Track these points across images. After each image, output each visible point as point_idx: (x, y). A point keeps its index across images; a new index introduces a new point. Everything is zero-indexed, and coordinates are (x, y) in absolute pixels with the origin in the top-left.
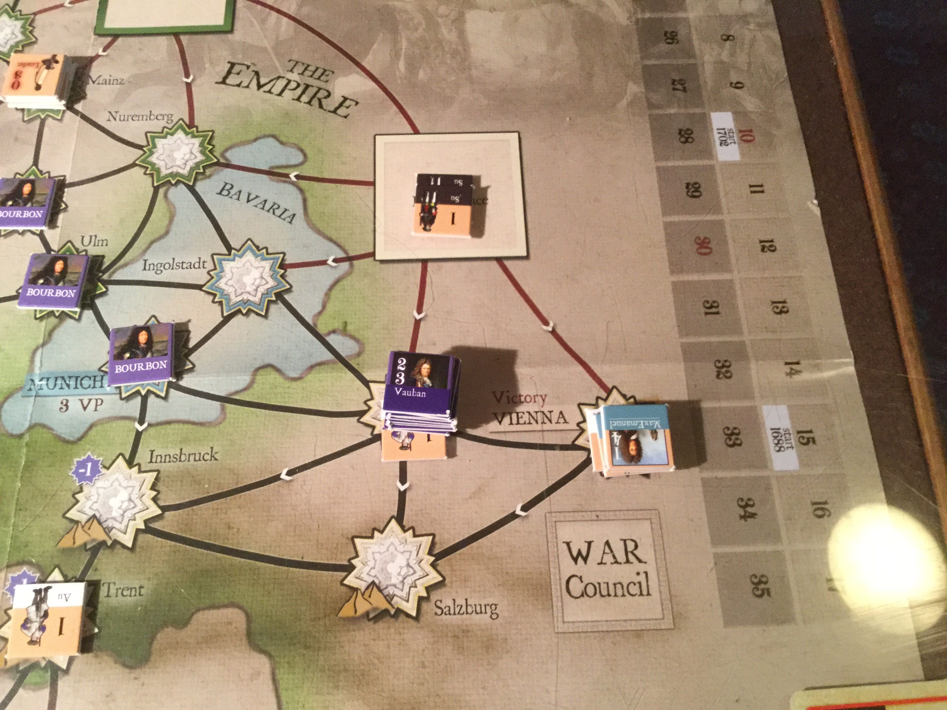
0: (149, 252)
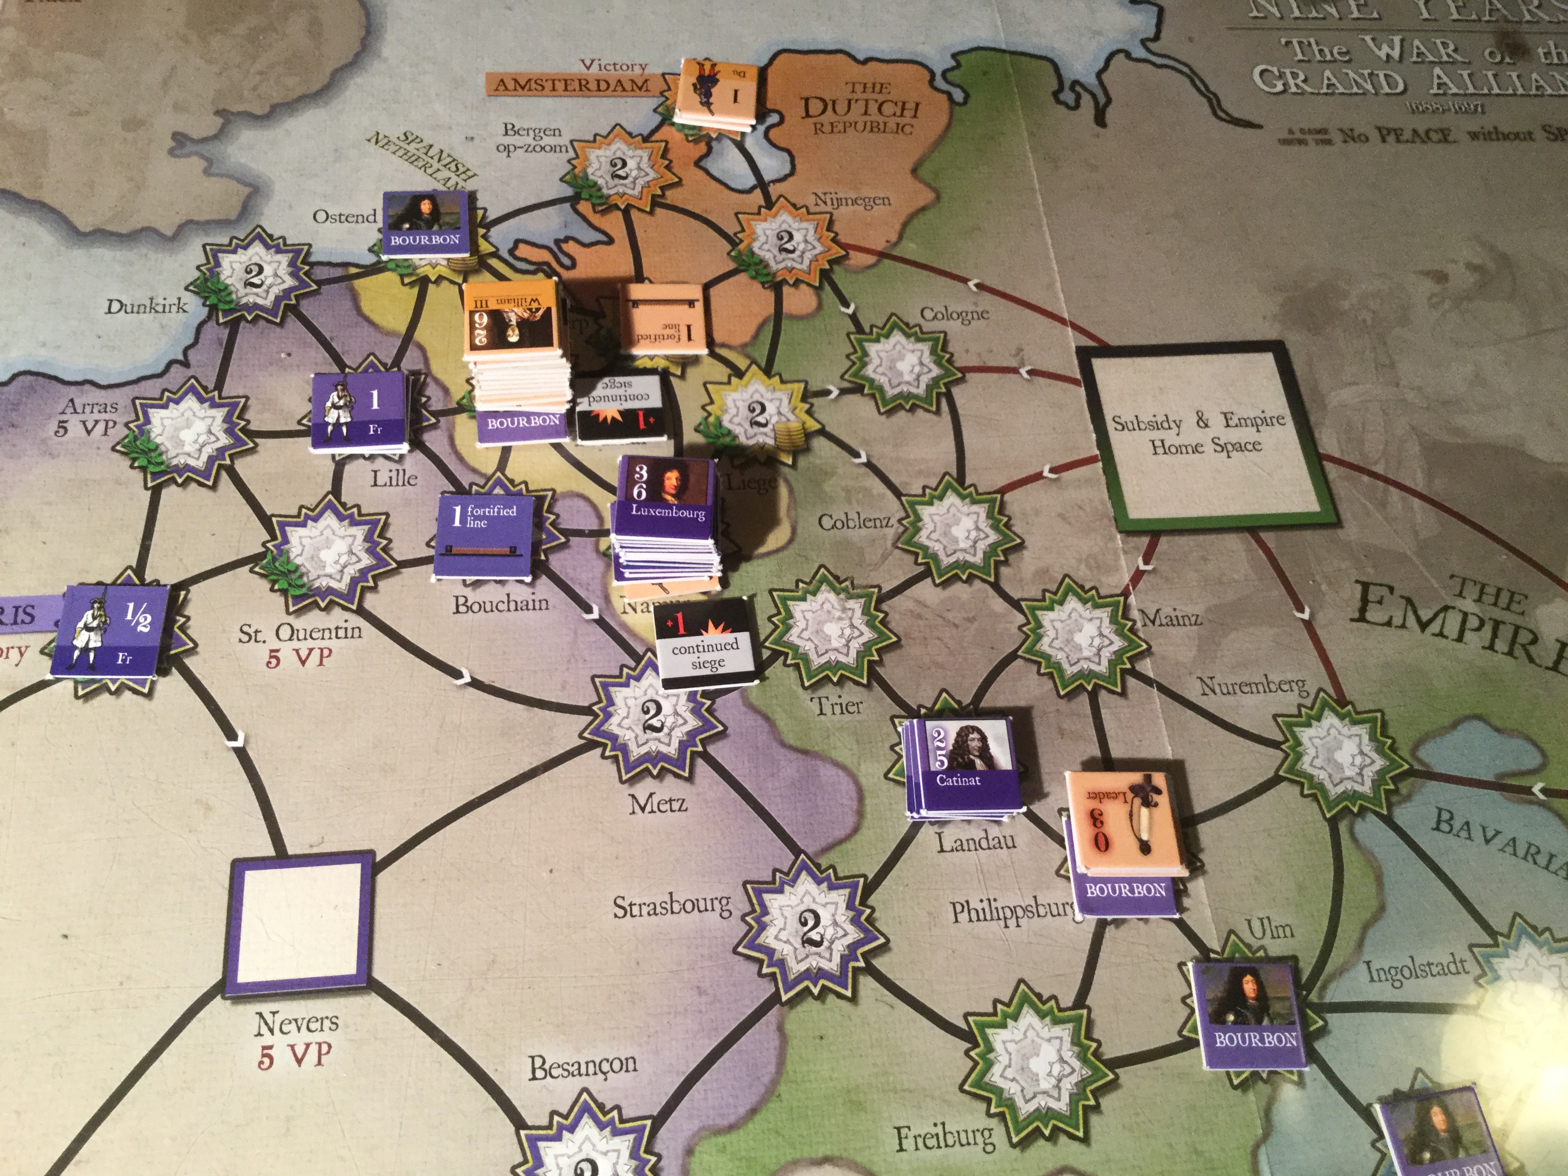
0: (1367, 945)
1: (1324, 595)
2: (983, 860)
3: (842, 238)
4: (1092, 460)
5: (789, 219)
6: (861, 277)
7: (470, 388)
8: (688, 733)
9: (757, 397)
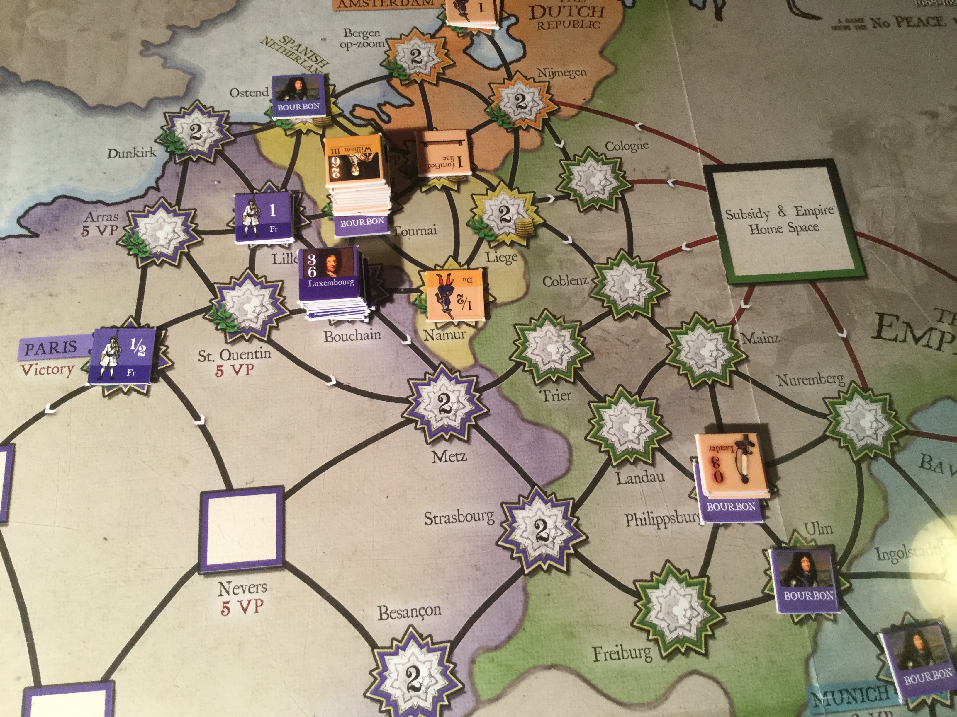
0: (877, 538)
1: (856, 322)
2: (645, 489)
3: (556, 98)
4: (712, 239)
5: (523, 87)
6: (567, 122)
7: (329, 201)
8: (466, 413)
9: (504, 203)
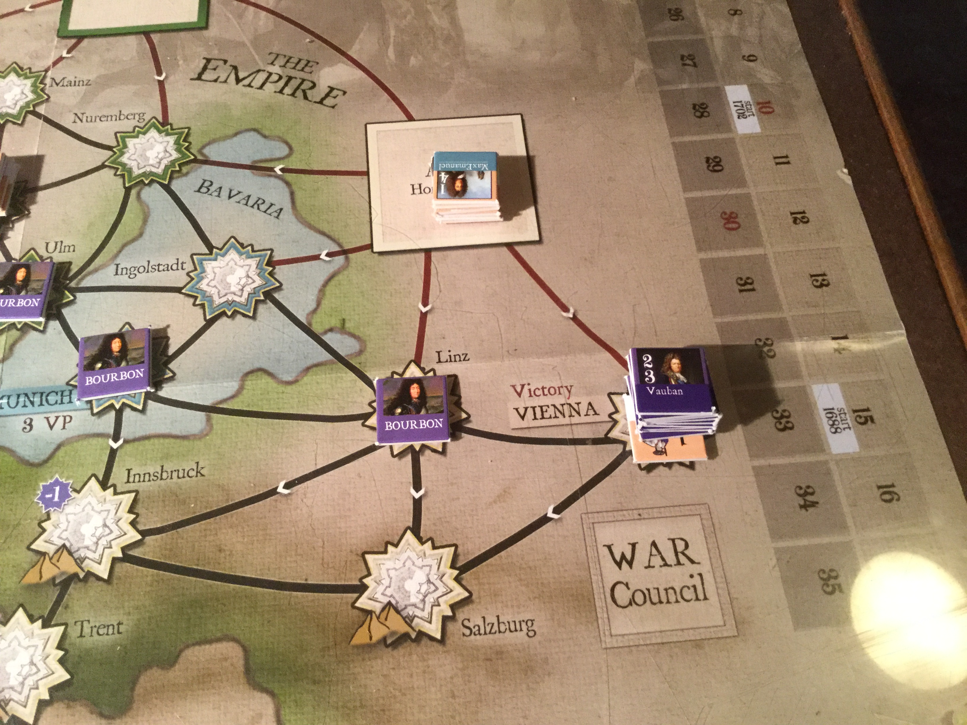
0: (121, 255)
1: (179, 67)
